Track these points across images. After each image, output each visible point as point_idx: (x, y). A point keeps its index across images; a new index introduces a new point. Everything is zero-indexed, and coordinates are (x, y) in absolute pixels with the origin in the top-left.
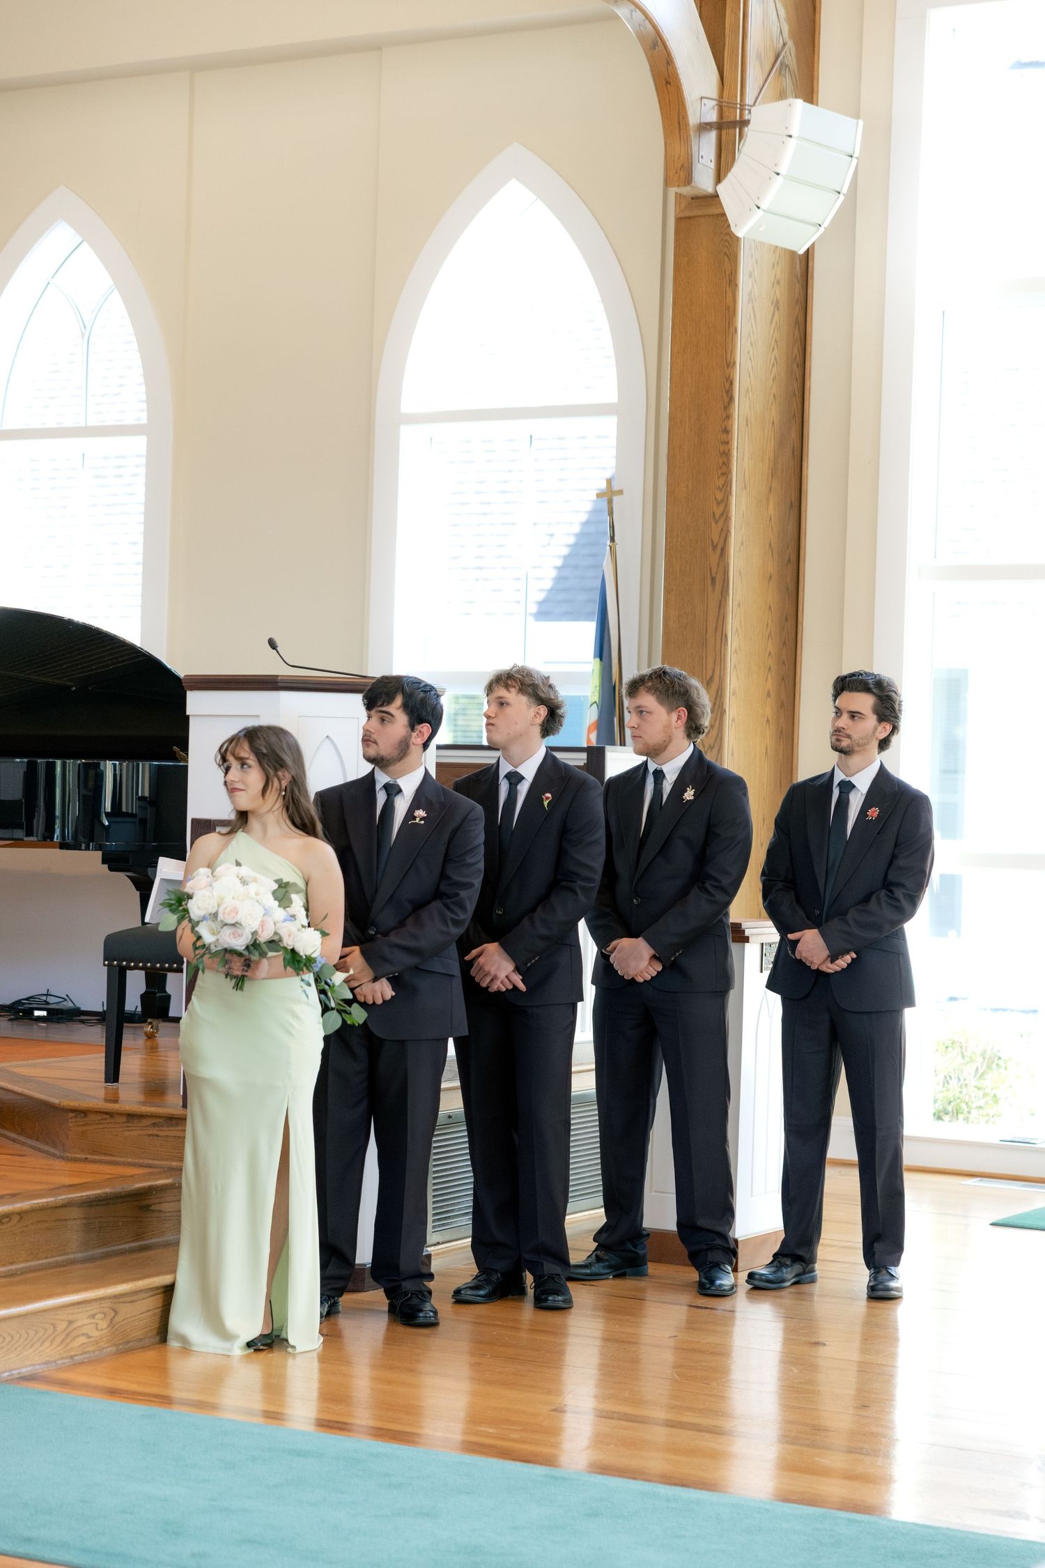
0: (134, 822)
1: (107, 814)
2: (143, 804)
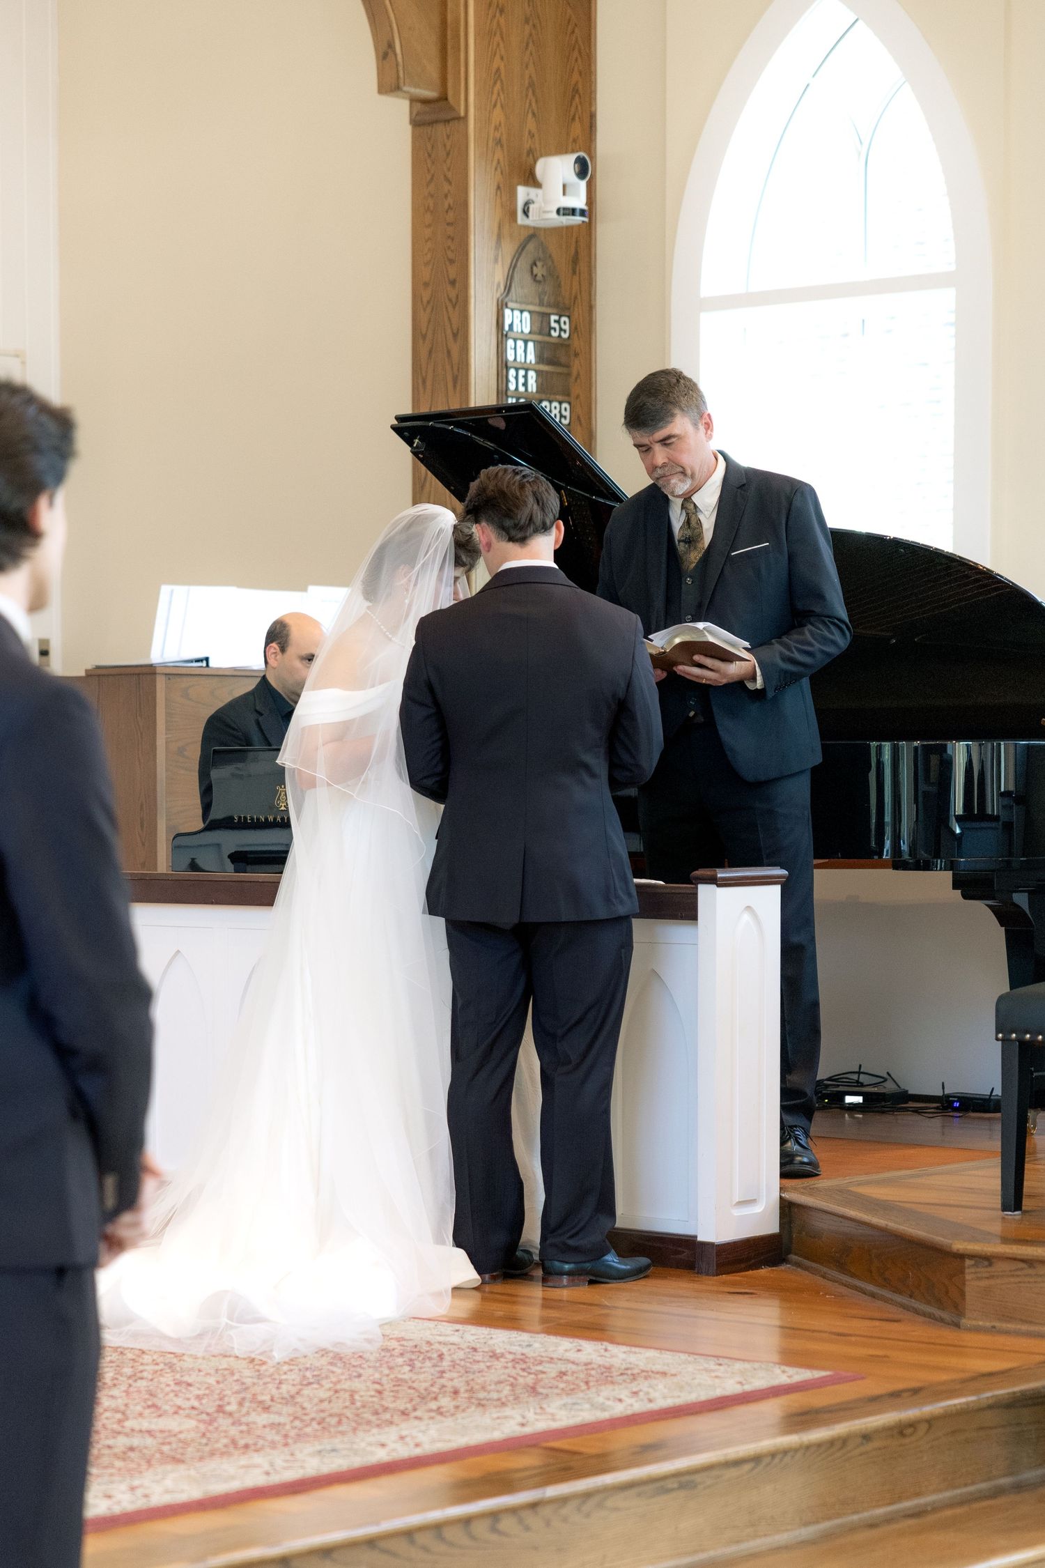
0: (996, 829)
1: (959, 819)
2: (1006, 801)
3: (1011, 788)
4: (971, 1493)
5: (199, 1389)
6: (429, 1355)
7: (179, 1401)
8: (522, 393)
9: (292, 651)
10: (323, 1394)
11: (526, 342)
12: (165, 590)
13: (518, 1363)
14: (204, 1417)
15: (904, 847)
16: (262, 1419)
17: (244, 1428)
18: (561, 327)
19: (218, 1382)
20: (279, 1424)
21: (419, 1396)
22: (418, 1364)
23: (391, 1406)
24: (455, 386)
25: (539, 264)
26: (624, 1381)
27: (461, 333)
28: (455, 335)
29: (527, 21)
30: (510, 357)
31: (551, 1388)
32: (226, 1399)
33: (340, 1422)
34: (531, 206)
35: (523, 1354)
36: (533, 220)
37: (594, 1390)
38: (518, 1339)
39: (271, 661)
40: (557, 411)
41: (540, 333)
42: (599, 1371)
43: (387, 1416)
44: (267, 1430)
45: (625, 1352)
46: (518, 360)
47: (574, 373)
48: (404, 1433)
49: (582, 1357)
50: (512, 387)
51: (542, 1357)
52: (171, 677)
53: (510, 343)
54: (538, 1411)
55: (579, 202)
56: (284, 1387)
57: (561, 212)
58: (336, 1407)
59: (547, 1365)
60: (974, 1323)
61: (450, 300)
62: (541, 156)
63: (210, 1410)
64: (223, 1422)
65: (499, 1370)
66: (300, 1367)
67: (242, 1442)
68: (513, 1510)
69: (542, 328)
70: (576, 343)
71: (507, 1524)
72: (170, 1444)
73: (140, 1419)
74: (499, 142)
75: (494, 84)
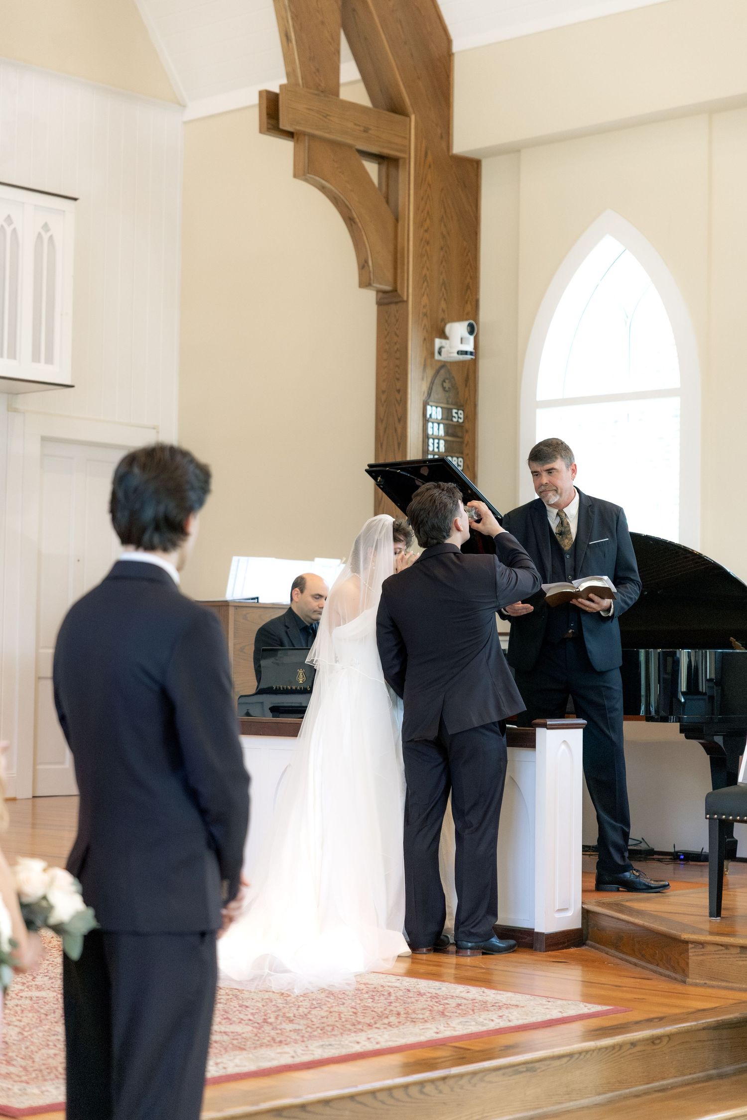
0: (704, 699)
3: (713, 676)
5: (253, 1009)
6: (383, 993)
7: (242, 1016)
8: (436, 452)
9: (306, 592)
10: (324, 1014)
11: (439, 424)
12: (235, 559)
13: (433, 998)
14: (256, 1025)
15: (653, 710)
16: (289, 1027)
17: (279, 1031)
18: (458, 416)
19: (263, 1006)
20: (299, 1030)
21: (377, 1016)
22: (376, 998)
23: (362, 1021)
24: (399, 449)
25: (447, 381)
26: (494, 1010)
27: (403, 419)
28: (399, 420)
29: (442, 249)
30: (430, 432)
31: (453, 1012)
32: (268, 1015)
33: (333, 1029)
34: (443, 350)
35: (436, 994)
36: (444, 357)
37: (477, 1014)
38: (434, 985)
39: (295, 598)
40: (456, 462)
41: (447, 419)
42: (480, 1004)
43: (360, 1027)
44: (292, 1033)
45: (494, 994)
46: (435, 434)
47: (466, 442)
48: (370, 1036)
49: (470, 996)
50: (431, 449)
51: (447, 995)
52: (237, 608)
53: (430, 425)
54: (446, 1025)
55: (470, 347)
56: (301, 1009)
57: (460, 353)
58: (331, 1021)
59: (451, 1000)
60: (694, 981)
61: (398, 401)
62: (449, 322)
63: (259, 1022)
64: (267, 1028)
65: (422, 1003)
66: (310, 998)
67: (278, 1039)
68: (432, 1081)
69: (448, 416)
70: (467, 425)
71: (429, 1089)
72: (237, 1039)
73: (220, 1026)
74: (425, 315)
75: (424, 282)
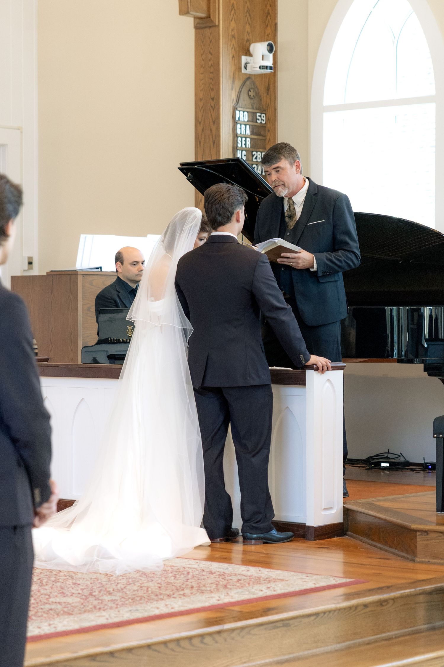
0: (442, 345)
4: (412, 631)
5: (83, 586)
6: (183, 573)
7: (73, 591)
8: (244, 148)
10: (135, 588)
11: (245, 125)
12: (82, 236)
13: (221, 576)
14: (83, 597)
15: (402, 354)
16: (109, 598)
17: (100, 601)
18: (261, 119)
19: (91, 583)
20: (115, 600)
21: (176, 589)
22: (178, 576)
23: (164, 593)
24: (214, 146)
25: (252, 90)
26: (265, 583)
27: (216, 121)
28: (214, 123)
30: (239, 132)
31: (233, 585)
32: (94, 590)
33: (141, 599)
34: (248, 65)
35: (223, 572)
36: (249, 71)
37: (251, 586)
38: (223, 566)
39: (119, 270)
41: (252, 121)
42: (255, 579)
43: (162, 597)
44: (110, 602)
45: (267, 572)
46: (242, 133)
47: (268, 140)
48: (167, 603)
49: (249, 574)
50: (239, 145)
51: (231, 573)
52: (84, 275)
53: (239, 126)
54: (226, 595)
55: (269, 63)
56: (119, 586)
57: (262, 67)
58: (140, 593)
59: (234, 577)
60: (421, 560)
61: (212, 107)
62: (253, 42)
63: (86, 595)
64: (91, 599)
65: (212, 579)
66: (128, 577)
67: (98, 607)
68: (210, 634)
69: (253, 119)
70: (268, 126)
71: (208, 640)
72: (67, 607)
73: (56, 598)
74: (233, 36)
75: (232, 10)
